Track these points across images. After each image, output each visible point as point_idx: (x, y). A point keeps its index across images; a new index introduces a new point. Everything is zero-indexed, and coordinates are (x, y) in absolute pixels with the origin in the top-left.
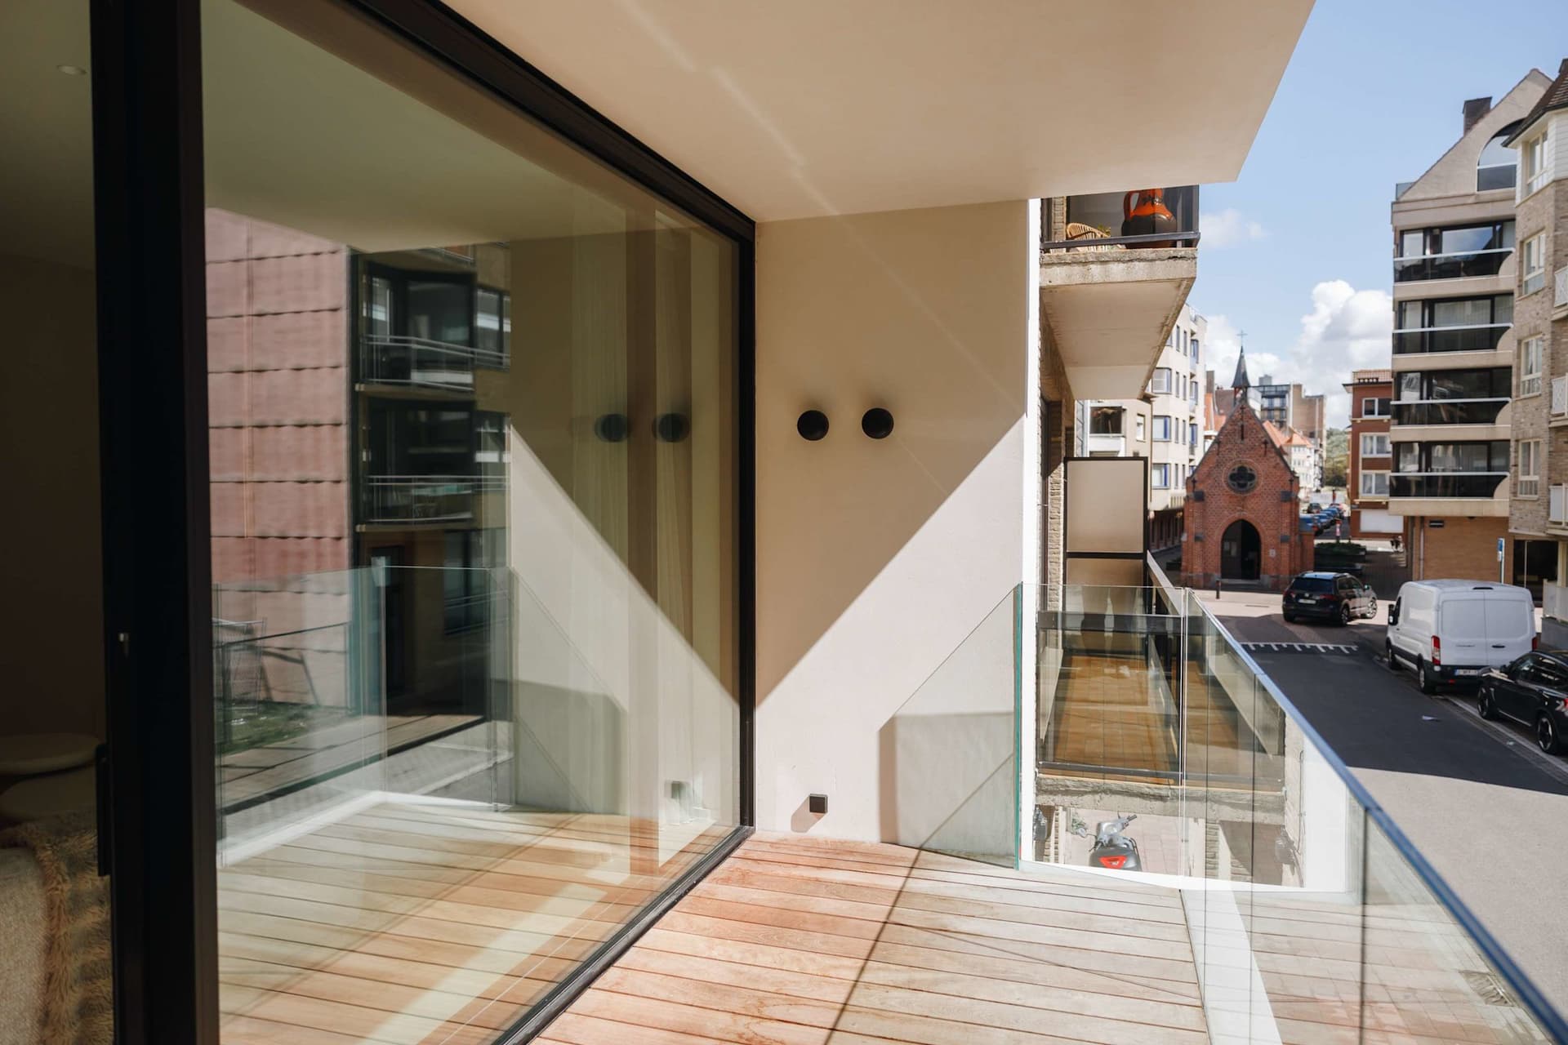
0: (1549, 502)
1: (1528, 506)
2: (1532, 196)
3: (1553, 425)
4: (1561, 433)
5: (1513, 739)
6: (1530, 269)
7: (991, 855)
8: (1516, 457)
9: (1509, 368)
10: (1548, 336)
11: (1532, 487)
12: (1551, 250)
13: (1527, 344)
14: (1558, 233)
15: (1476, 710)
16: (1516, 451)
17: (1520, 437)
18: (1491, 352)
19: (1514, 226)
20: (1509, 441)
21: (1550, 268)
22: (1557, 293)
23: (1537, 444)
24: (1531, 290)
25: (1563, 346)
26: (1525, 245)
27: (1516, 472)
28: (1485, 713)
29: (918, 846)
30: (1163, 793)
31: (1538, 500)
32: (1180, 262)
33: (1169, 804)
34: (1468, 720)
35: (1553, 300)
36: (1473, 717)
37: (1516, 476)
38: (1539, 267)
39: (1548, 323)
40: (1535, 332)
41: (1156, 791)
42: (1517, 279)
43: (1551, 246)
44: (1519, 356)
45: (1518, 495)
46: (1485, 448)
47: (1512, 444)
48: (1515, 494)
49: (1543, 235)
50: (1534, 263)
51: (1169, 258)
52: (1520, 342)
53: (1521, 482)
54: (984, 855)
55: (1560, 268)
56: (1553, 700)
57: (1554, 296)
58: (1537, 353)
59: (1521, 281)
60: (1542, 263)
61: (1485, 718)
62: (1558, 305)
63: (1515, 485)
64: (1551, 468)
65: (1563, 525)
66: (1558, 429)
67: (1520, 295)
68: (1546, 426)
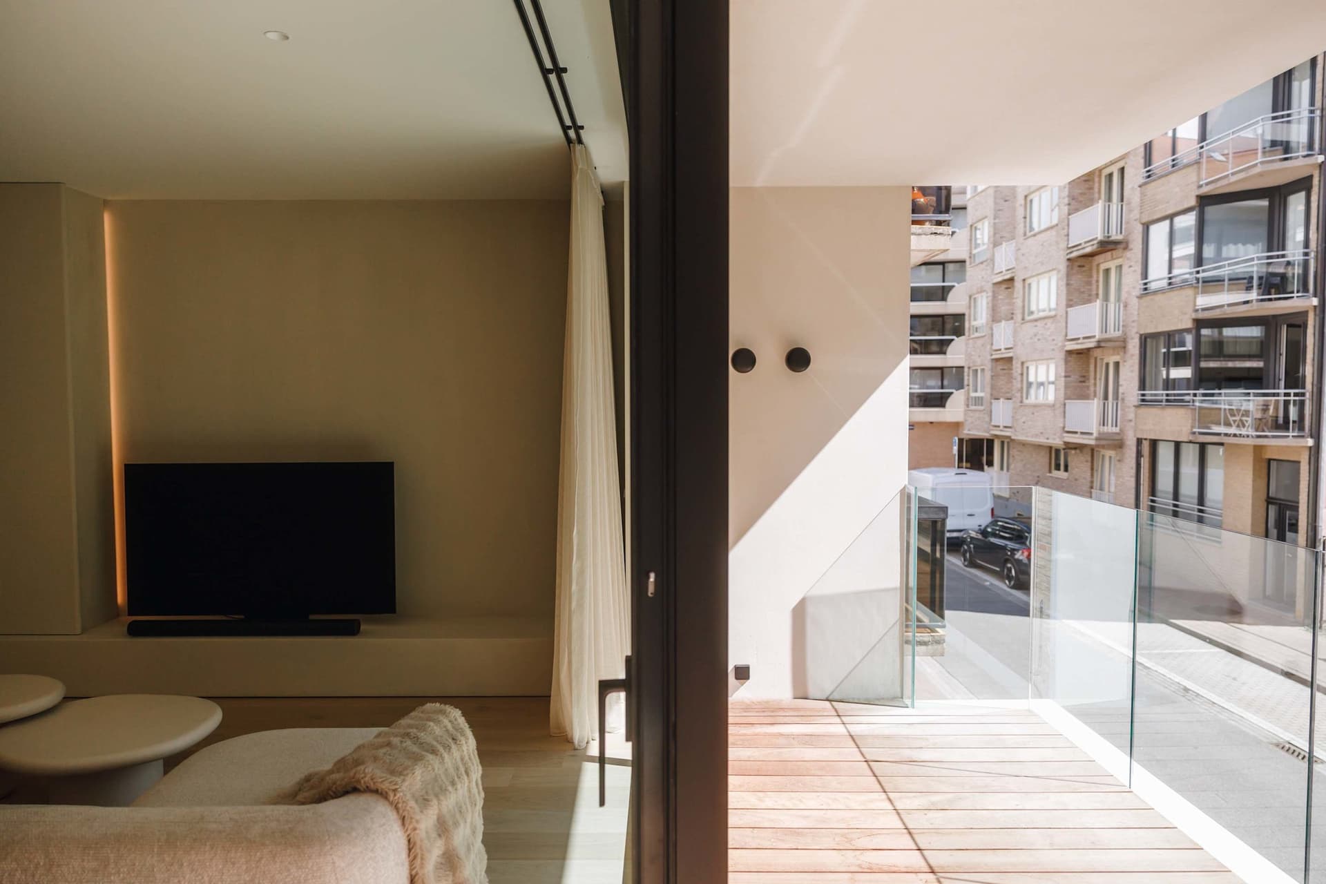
0: (991, 412)
1: (977, 415)
2: (977, 194)
3: (994, 357)
4: (998, 363)
5: (989, 580)
6: (977, 246)
7: (883, 699)
8: (968, 380)
9: (964, 315)
10: (990, 294)
11: (979, 401)
12: (992, 233)
13: (975, 299)
14: (997, 221)
15: (959, 561)
16: (969, 376)
17: (971, 365)
18: (943, 303)
19: (966, 214)
20: (963, 367)
21: (991, 246)
22: (996, 264)
23: (983, 370)
24: (977, 261)
25: (1000, 301)
26: (973, 228)
27: (968, 390)
28: (966, 563)
29: (824, 697)
30: (926, 639)
31: (984, 410)
32: (938, 236)
33: (930, 647)
34: (957, 569)
35: (993, 269)
36: (958, 566)
37: (969, 393)
38: (984, 244)
39: (990, 285)
40: (981, 291)
41: (921, 638)
42: (969, 252)
43: (992, 230)
44: (970, 307)
45: (970, 406)
46: (939, 372)
47: (966, 370)
48: (968, 406)
49: (986, 223)
50: (979, 241)
51: (932, 234)
52: (970, 297)
53: (972, 397)
54: (878, 699)
55: (998, 246)
56: (1013, 550)
57: (994, 265)
58: (983, 303)
59: (971, 253)
60: (986, 240)
61: (966, 566)
62: (997, 272)
63: (968, 399)
64: (993, 387)
65: (1001, 428)
66: (997, 360)
67: (970, 264)
68: (989, 357)
